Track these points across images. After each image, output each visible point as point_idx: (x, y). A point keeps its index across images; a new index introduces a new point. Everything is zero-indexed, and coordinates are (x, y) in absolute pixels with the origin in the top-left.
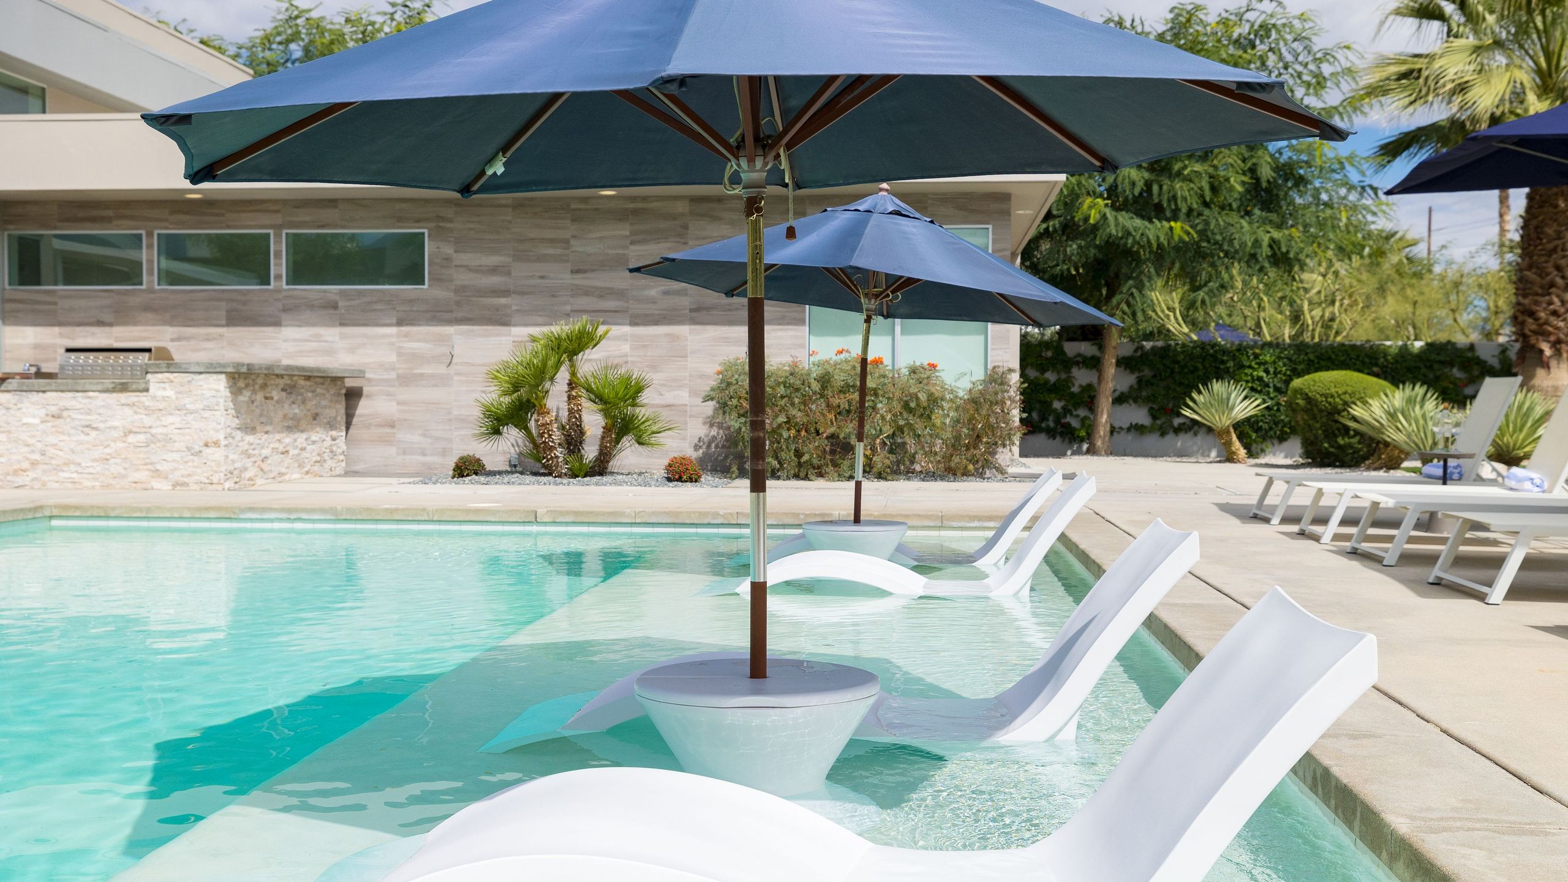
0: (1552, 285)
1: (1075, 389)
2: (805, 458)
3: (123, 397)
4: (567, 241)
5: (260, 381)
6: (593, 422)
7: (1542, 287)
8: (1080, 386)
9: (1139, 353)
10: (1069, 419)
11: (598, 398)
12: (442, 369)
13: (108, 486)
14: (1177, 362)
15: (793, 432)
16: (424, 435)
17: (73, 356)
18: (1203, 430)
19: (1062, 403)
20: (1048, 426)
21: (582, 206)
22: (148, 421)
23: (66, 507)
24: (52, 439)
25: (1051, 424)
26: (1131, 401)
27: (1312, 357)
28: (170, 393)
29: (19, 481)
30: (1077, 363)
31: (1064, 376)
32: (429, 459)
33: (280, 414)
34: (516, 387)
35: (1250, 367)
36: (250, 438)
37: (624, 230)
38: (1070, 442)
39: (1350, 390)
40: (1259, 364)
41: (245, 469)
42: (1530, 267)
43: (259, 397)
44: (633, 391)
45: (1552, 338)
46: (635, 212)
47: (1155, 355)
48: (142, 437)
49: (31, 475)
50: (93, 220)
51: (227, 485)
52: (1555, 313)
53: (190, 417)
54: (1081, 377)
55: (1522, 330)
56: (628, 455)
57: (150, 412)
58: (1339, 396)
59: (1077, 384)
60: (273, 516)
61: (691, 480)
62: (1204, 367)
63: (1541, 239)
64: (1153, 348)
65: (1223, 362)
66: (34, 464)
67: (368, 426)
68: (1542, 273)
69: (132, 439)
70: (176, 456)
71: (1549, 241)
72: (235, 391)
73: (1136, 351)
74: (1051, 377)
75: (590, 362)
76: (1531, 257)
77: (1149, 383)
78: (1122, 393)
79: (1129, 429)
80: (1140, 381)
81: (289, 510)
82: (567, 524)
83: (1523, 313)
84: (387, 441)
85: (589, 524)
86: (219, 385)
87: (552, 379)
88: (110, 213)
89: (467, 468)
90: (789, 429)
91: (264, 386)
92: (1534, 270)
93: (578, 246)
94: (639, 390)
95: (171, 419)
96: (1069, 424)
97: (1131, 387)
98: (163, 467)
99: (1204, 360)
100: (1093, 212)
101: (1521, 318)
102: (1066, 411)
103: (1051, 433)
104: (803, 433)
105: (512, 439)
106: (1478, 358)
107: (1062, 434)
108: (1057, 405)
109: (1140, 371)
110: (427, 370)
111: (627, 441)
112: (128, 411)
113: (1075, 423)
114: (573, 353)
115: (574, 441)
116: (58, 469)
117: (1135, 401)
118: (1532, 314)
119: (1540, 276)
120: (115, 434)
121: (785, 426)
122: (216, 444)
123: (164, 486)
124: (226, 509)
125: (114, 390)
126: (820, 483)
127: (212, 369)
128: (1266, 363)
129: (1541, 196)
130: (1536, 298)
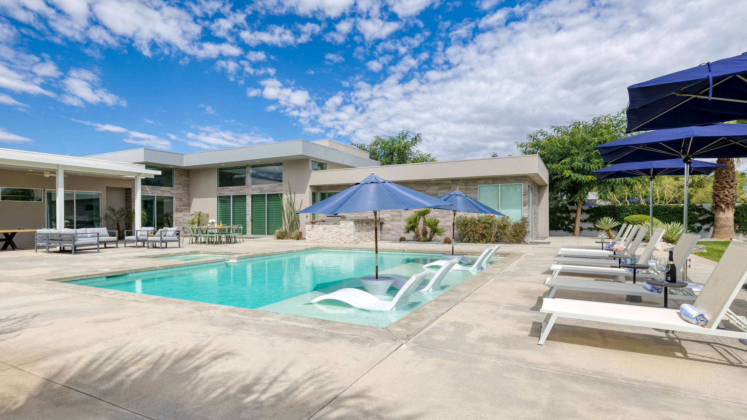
0: (725, 187)
1: (571, 218)
2: (475, 238)
3: (336, 226)
4: (425, 190)
5: (361, 222)
6: (429, 230)
7: (721, 188)
8: (573, 217)
9: (590, 209)
10: (570, 226)
11: (429, 225)
12: (399, 218)
13: (333, 243)
14: (602, 211)
15: (472, 232)
16: (396, 232)
17: (328, 217)
18: (600, 230)
19: (568, 222)
20: (564, 228)
21: (428, 183)
22: (340, 230)
23: (323, 247)
24: (324, 233)
25: (565, 227)
26: (588, 222)
27: (645, 209)
28: (344, 225)
29: (319, 241)
30: (572, 212)
31: (568, 215)
32: (397, 237)
33: (365, 228)
34: (410, 223)
35: (625, 212)
36: (359, 233)
37: (437, 187)
38: (570, 232)
39: (640, 220)
40: (628, 211)
41: (358, 239)
42: (717, 182)
43: (361, 225)
44: (436, 223)
45: (725, 203)
46: (439, 183)
47: (595, 209)
48: (339, 233)
49: (321, 240)
50: (334, 189)
51: (354, 243)
52: (726, 196)
53: (347, 229)
54: (573, 215)
55: (715, 201)
56: (436, 237)
57: (340, 228)
58: (637, 222)
59: (572, 217)
60: (357, 249)
61: (449, 243)
62: (610, 212)
63: (721, 174)
64: (594, 207)
65: (616, 211)
66: (321, 238)
67: (385, 230)
68: (721, 184)
69: (337, 233)
70: (345, 237)
71: (724, 174)
72: (356, 224)
73: (589, 208)
74: (564, 215)
75: (428, 217)
76: (718, 179)
77: (593, 217)
78: (585, 219)
79: (587, 229)
80: (590, 216)
81: (360, 249)
82: (411, 253)
83: (715, 195)
84: (388, 233)
85: (415, 253)
86: (352, 223)
87: (419, 221)
88: (337, 188)
89: (402, 240)
90: (471, 232)
91: (362, 223)
92: (718, 183)
93: (427, 191)
94: (438, 223)
95: (344, 230)
96: (570, 228)
97: (588, 218)
98: (343, 239)
99: (610, 210)
100: (567, 174)
101: (715, 197)
102: (569, 224)
103: (565, 230)
104: (474, 233)
105: (412, 234)
106: (704, 208)
107: (568, 230)
108: (566, 223)
109: (591, 213)
110: (396, 218)
111: (436, 234)
112: (337, 228)
113: (571, 227)
114: (424, 215)
115: (425, 233)
116: (325, 239)
117: (589, 222)
118: (718, 196)
119: (721, 185)
120: (334, 233)
121: (470, 231)
122: (352, 235)
123: (342, 242)
124: (349, 248)
125: (334, 224)
126: (479, 244)
127: (351, 220)
128: (630, 211)
129: (721, 161)
130: (719, 191)
